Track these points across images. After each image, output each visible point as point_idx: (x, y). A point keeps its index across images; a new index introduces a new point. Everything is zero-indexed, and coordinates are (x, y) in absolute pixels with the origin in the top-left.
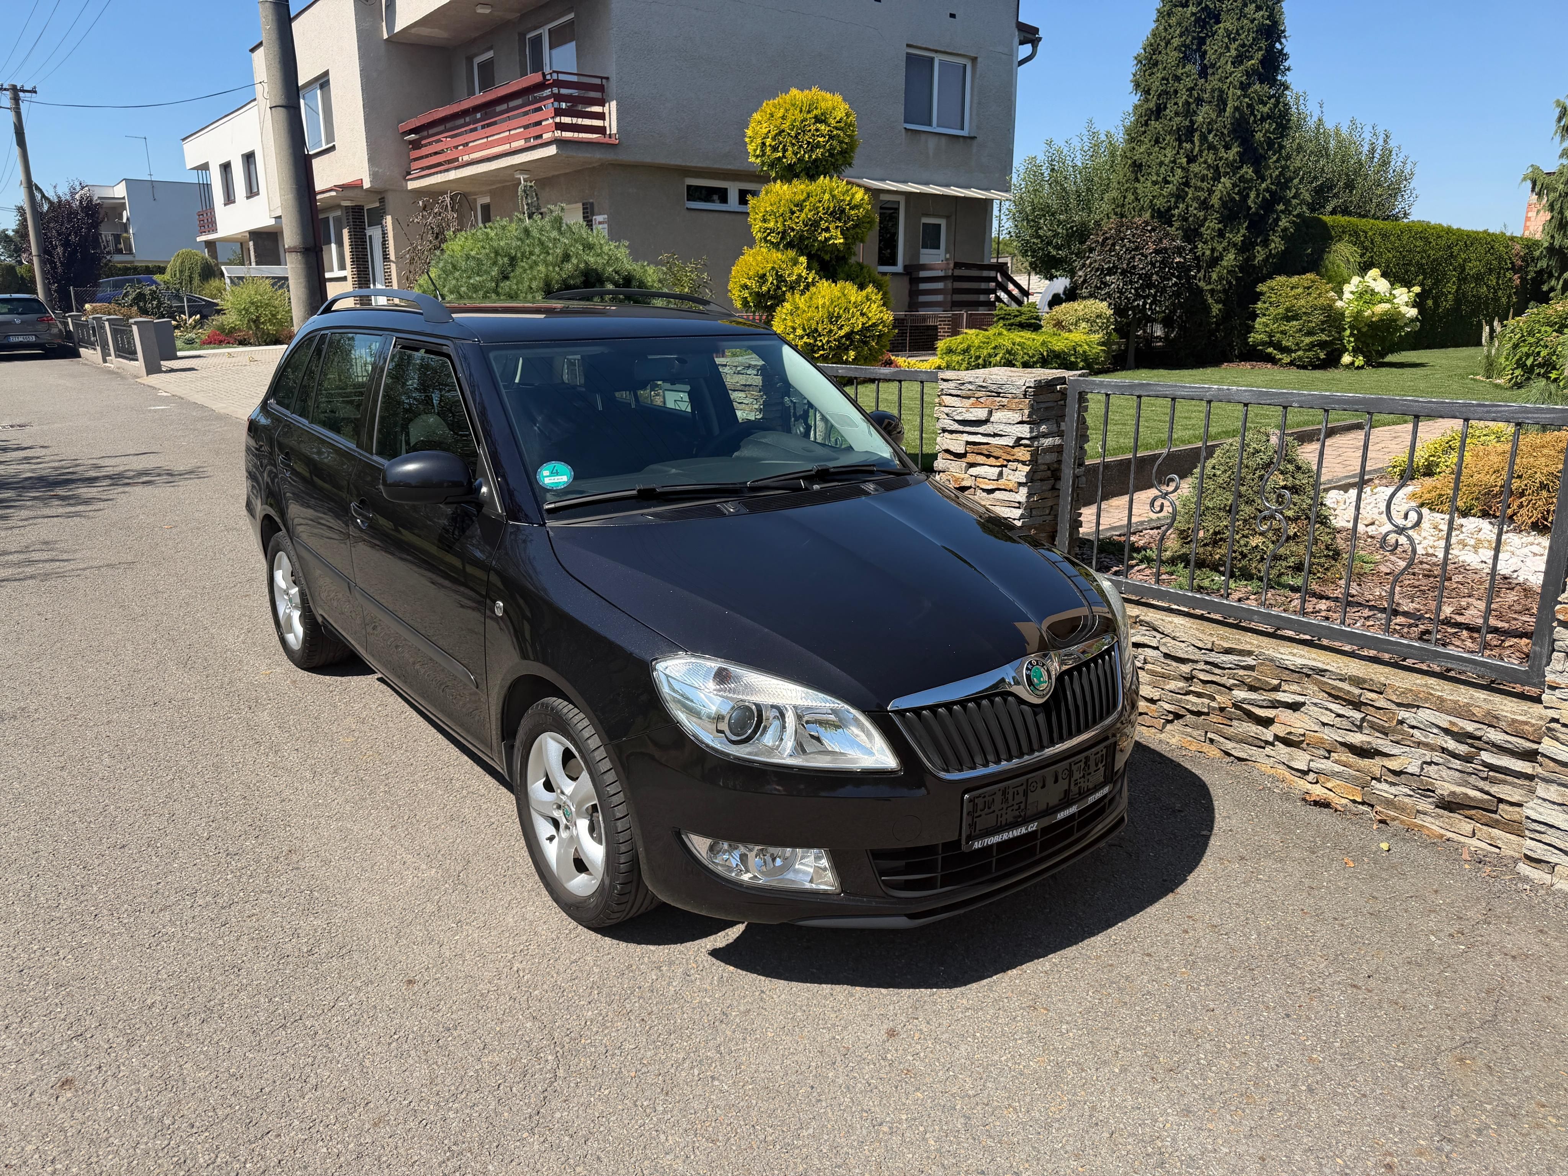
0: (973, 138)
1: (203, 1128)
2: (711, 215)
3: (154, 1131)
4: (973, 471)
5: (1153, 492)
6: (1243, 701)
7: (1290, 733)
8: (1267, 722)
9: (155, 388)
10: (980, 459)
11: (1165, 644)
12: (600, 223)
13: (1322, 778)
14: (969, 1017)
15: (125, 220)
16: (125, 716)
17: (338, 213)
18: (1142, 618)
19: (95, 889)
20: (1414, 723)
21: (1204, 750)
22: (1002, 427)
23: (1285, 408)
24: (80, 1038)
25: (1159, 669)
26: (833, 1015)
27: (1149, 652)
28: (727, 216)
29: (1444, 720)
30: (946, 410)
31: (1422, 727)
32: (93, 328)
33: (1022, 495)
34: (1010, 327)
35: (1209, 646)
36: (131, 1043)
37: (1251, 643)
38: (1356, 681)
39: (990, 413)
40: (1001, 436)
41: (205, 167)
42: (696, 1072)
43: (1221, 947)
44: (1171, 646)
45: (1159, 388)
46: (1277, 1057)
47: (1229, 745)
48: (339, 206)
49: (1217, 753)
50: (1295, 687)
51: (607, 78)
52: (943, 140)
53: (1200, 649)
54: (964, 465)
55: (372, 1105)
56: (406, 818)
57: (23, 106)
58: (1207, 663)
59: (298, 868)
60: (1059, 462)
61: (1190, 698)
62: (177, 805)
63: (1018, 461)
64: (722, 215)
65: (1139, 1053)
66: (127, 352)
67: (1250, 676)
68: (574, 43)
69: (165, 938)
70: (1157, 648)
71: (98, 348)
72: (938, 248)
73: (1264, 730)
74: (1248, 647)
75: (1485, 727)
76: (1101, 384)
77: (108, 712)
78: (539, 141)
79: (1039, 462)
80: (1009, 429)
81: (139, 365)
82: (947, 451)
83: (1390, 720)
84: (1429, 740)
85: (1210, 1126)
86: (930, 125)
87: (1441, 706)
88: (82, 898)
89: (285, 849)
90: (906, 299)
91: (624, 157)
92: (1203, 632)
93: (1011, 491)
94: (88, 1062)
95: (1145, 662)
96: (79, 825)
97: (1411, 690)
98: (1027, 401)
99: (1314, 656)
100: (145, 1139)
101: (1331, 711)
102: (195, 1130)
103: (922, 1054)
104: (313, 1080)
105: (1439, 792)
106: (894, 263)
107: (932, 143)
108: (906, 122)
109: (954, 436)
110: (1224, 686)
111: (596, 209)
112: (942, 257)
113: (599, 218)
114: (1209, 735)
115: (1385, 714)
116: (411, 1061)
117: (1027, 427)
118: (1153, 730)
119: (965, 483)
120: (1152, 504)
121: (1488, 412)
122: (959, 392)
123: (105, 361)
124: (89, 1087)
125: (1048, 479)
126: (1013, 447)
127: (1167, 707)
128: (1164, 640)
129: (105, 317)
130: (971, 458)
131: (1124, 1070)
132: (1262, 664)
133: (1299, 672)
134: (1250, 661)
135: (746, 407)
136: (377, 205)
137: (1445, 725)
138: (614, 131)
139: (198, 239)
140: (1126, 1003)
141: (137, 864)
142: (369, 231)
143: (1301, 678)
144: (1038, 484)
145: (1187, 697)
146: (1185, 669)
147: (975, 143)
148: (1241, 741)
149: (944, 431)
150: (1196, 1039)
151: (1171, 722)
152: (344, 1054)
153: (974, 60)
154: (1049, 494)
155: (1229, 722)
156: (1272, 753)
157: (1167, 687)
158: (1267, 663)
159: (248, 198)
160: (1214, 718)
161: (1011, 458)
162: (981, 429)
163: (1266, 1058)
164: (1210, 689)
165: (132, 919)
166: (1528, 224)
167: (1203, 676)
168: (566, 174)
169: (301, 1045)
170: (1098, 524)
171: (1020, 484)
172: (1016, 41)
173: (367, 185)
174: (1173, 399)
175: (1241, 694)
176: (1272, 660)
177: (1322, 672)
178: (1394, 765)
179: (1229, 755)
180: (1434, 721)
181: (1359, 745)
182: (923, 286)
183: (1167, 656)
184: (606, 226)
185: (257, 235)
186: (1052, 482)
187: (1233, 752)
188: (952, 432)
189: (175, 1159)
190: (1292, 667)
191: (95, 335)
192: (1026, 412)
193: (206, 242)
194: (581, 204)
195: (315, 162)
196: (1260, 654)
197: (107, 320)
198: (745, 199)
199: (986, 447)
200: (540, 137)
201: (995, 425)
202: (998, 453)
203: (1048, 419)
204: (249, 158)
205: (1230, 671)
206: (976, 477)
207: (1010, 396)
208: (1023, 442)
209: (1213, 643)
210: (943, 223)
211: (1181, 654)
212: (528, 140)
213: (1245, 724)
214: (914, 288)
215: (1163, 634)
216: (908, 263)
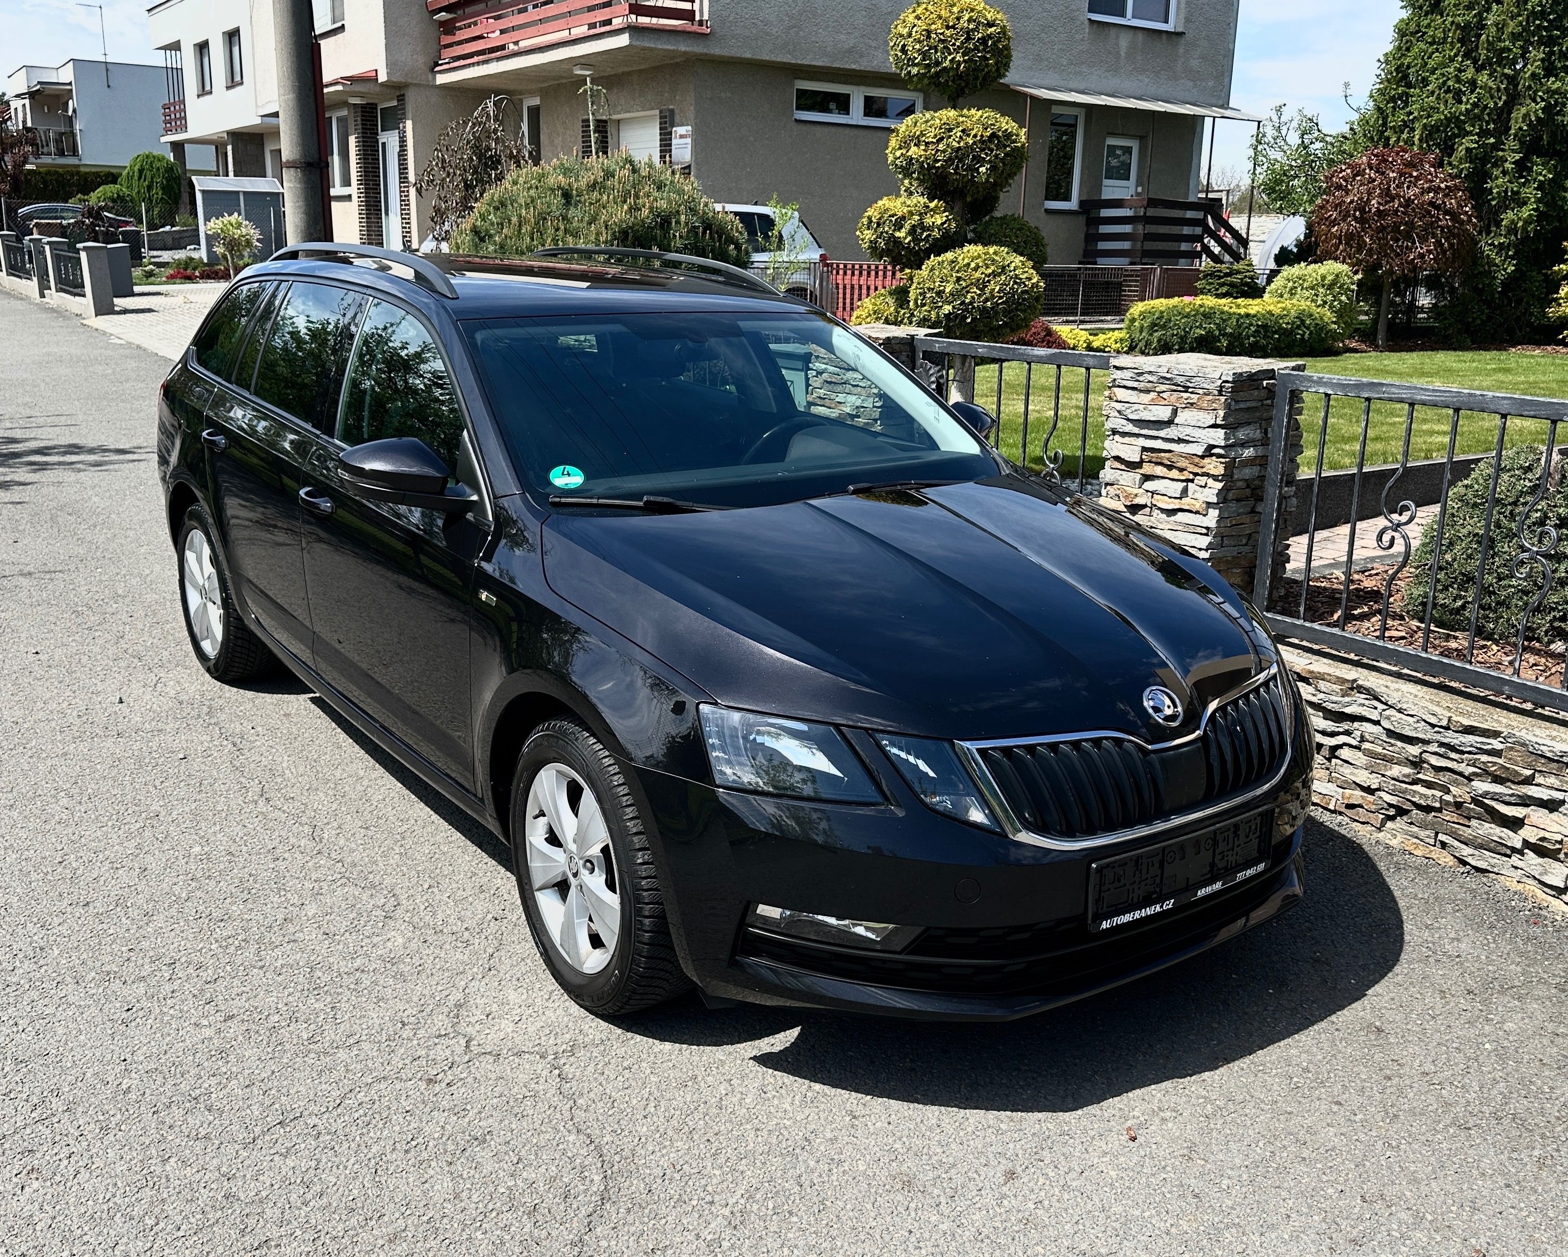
0: (1180, 34)
1: (191, 1232)
2: (826, 129)
3: (134, 1231)
4: (1149, 485)
5: (1381, 522)
6: (1485, 794)
7: (1543, 839)
8: (1515, 824)
9: (105, 333)
10: (1159, 470)
11: (1388, 718)
12: (682, 137)
15: (70, 113)
16: (83, 747)
17: (344, 113)
18: (1360, 682)
19: (56, 952)
21: (1433, 855)
22: (1189, 430)
23: (1555, 422)
25: (1379, 750)
26: (939, 1150)
27: (1368, 727)
28: (847, 131)
30: (1118, 406)
32: (30, 252)
33: (1212, 519)
35: (1444, 723)
36: (105, 1129)
37: (1499, 722)
39: (1175, 412)
40: (1188, 442)
41: (175, 46)
42: (771, 1206)
43: (1431, 1099)
44: (1396, 721)
45: (1394, 390)
46: (1488, 1234)
47: (1466, 851)
48: (345, 104)
49: (1451, 861)
50: (1552, 780)
52: (1140, 36)
53: (1433, 726)
54: (1139, 476)
55: (386, 1219)
56: (426, 886)
58: (1442, 745)
59: (294, 941)
60: (1262, 478)
61: (1418, 788)
62: (149, 858)
63: (1207, 475)
64: (841, 129)
65: (1316, 1218)
66: (71, 285)
67: (1495, 764)
69: (141, 1014)
70: (1377, 723)
71: (35, 279)
72: (1128, 178)
73: (1511, 833)
74: (1494, 727)
76: (1320, 382)
77: (63, 741)
78: (608, 28)
79: (1236, 477)
80: (1197, 433)
81: (85, 304)
82: (1117, 458)
86: (1123, 15)
88: (41, 962)
89: (280, 917)
90: (1080, 246)
91: (716, 50)
92: (1438, 704)
93: (1197, 512)
94: (56, 1151)
95: (1363, 739)
96: (34, 876)
98: (1223, 399)
100: (125, 1240)
102: (181, 1233)
103: (1046, 1203)
104: (317, 1186)
106: (1067, 198)
107: (1124, 41)
108: (1090, 11)
109: (1127, 440)
110: (1461, 774)
111: (677, 119)
112: (1132, 191)
113: (680, 130)
114: (1441, 837)
116: (431, 1172)
117: (1221, 433)
118: (1369, 828)
119: (1137, 501)
120: (1380, 538)
122: (1135, 384)
123: (42, 295)
124: (58, 1178)
125: (1247, 499)
126: (1203, 457)
127: (1388, 798)
128: (1387, 713)
129: (46, 239)
130: (1147, 469)
131: (1295, 1237)
132: (1511, 749)
133: (1558, 761)
134: (1496, 744)
135: (863, 392)
136: (395, 103)
138: (706, 17)
139: (163, 139)
140: (1304, 1159)
141: (105, 926)
142: (383, 137)
143: (1560, 769)
144: (1233, 505)
145: (1415, 787)
146: (1414, 750)
147: (1183, 40)
148: (1480, 847)
149: (1114, 432)
150: (1389, 1207)
151: (1392, 818)
152: (353, 1160)
154: (1246, 519)
155: (1466, 822)
156: (1519, 864)
157: (1389, 773)
158: (1518, 747)
159: (228, 88)
160: (1447, 815)
161: (1199, 471)
162: (1162, 433)
163: (1476, 1235)
164: (1444, 778)
165: (101, 990)
167: (1435, 761)
168: (641, 71)
169: (303, 1146)
170: (1309, 559)
171: (1209, 504)
173: (382, 77)
174: (1412, 405)
175: (1482, 786)
176: (1524, 745)
179: (1464, 863)
182: (1105, 229)
183: (1390, 733)
184: (689, 140)
185: (237, 136)
186: (1251, 503)
187: (1469, 860)
188: (1124, 434)
190: (1549, 755)
191: (31, 262)
192: (1221, 413)
193: (171, 143)
194: (657, 112)
195: (323, 43)
196: (1511, 735)
197: (49, 243)
198: (873, 107)
199: (1167, 455)
200: (608, 22)
201: (1180, 428)
202: (1182, 463)
203: (1249, 424)
204: (232, 36)
205: (1471, 756)
206: (1153, 493)
207: (1201, 391)
208: (1216, 451)
209: (1450, 719)
210: (1134, 145)
211: (1408, 732)
212: (592, 26)
213: (1487, 825)
214: (1092, 231)
215: (1386, 704)
216: (1084, 198)
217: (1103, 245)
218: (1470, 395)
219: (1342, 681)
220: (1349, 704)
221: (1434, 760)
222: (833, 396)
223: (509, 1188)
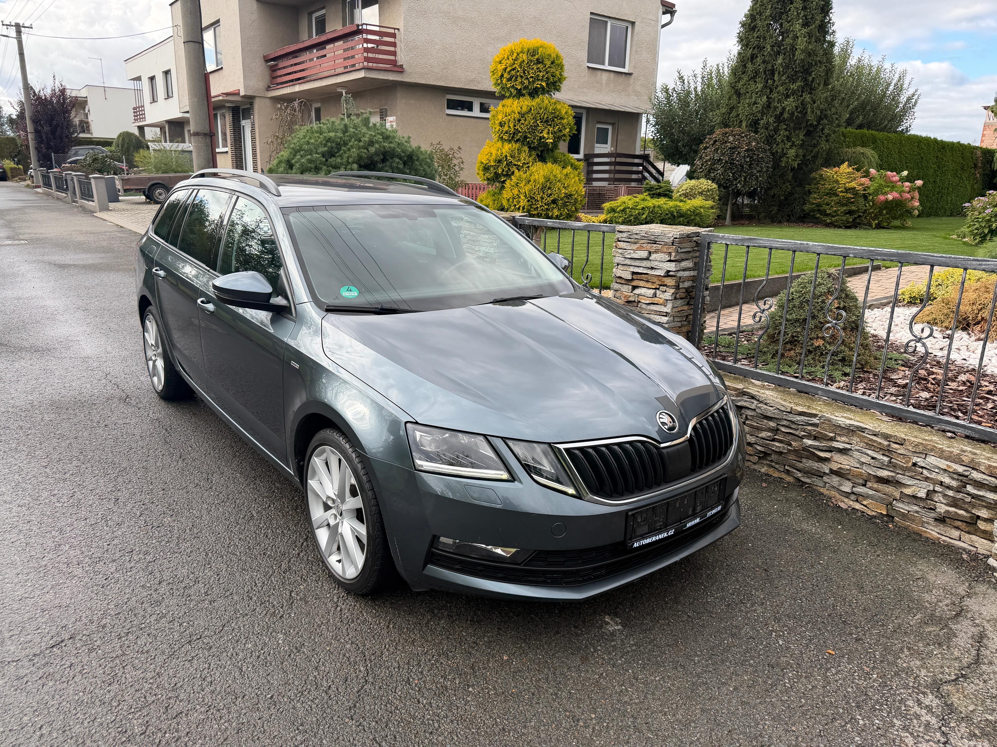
0: (630, 74)
2: (462, 119)
3: (105, 710)
4: (637, 291)
5: (755, 308)
6: (810, 446)
7: (840, 468)
8: (826, 461)
9: (105, 220)
10: (642, 284)
11: (759, 408)
12: (392, 122)
13: (860, 498)
14: (635, 651)
15: (87, 112)
17: (224, 110)
18: (745, 390)
20: (923, 465)
21: (783, 477)
22: (656, 263)
23: (845, 257)
24: (58, 646)
25: (755, 424)
26: (546, 646)
27: (749, 412)
28: (473, 120)
29: (943, 464)
30: (620, 251)
31: (928, 467)
32: (66, 180)
33: (668, 308)
34: (653, 196)
35: (789, 410)
36: (91, 650)
37: (816, 409)
38: (886, 437)
39: (650, 254)
40: (656, 269)
41: (139, 79)
44: (763, 409)
45: (760, 242)
47: (799, 475)
48: (224, 106)
49: (792, 480)
50: (844, 439)
51: (398, 29)
52: (612, 75)
53: (783, 412)
54: (631, 287)
57: (24, 37)
58: (787, 421)
60: (694, 287)
61: (775, 443)
63: (666, 285)
64: (469, 119)
66: (87, 196)
67: (815, 431)
68: (377, 5)
70: (754, 410)
71: (69, 193)
72: (606, 143)
73: (823, 466)
74: (814, 412)
75: (970, 469)
76: (723, 238)
78: (354, 69)
79: (681, 287)
80: (661, 265)
81: (94, 205)
82: (620, 278)
83: (907, 462)
84: (932, 476)
85: (794, 728)
86: (603, 64)
87: (941, 455)
90: (585, 176)
91: (407, 80)
92: (785, 400)
93: (661, 305)
95: (746, 419)
97: (922, 443)
98: (674, 247)
99: (858, 419)
101: (868, 455)
103: (604, 675)
104: (209, 679)
105: (938, 510)
106: (578, 152)
107: (605, 76)
108: (588, 62)
109: (625, 268)
110: (797, 436)
111: (389, 113)
112: (609, 149)
113: (390, 119)
114: (787, 468)
115: (904, 458)
117: (673, 264)
118: (750, 463)
119: (631, 299)
120: (754, 317)
121: (980, 265)
122: (629, 240)
123: (73, 201)
124: (64, 679)
125: (686, 298)
126: (664, 277)
127: (760, 448)
128: (759, 405)
129: (74, 173)
130: (635, 283)
131: (736, 689)
132: (823, 423)
133: (847, 429)
134: (815, 420)
136: (249, 106)
137: (944, 467)
138: (402, 63)
139: (134, 125)
142: (243, 123)
143: (848, 433)
144: (679, 301)
145: (773, 443)
146: (772, 424)
147: (632, 78)
148: (808, 472)
149: (618, 264)
151: (762, 458)
152: (229, 663)
153: (633, 23)
154: (686, 308)
155: (800, 460)
156: (828, 481)
157: (760, 435)
158: (827, 422)
159: (166, 99)
160: (790, 457)
161: (662, 284)
162: (643, 265)
164: (788, 438)
166: (984, 138)
168: (370, 90)
170: (718, 326)
171: (667, 301)
172: (661, 12)
173: (242, 93)
174: (771, 249)
175: (809, 442)
176: (830, 421)
177: (862, 430)
178: (908, 491)
179: (799, 481)
180: (936, 464)
181: (886, 478)
182: (596, 168)
183: (761, 415)
184: (395, 124)
185: (170, 122)
186: (689, 300)
187: (802, 479)
188: (623, 265)
189: (120, 729)
190: (843, 426)
191: (67, 185)
192: (673, 254)
193: (138, 126)
194: (378, 110)
195: (211, 77)
196: (823, 416)
197: (75, 175)
198: (484, 109)
199: (646, 276)
200: (354, 65)
201: (652, 262)
202: (655, 280)
203: (687, 259)
204: (167, 73)
205: (802, 427)
206: (638, 295)
207: (663, 243)
208: (671, 273)
209: (791, 408)
210: (610, 128)
211: (769, 414)
212: (346, 67)
213: (810, 461)
214: (590, 169)
215: (758, 401)
216: (587, 153)
217: (595, 176)
218: (801, 244)
219: (736, 389)
220: (740, 401)
221: (783, 429)
222: (474, 247)
223: (315, 677)
